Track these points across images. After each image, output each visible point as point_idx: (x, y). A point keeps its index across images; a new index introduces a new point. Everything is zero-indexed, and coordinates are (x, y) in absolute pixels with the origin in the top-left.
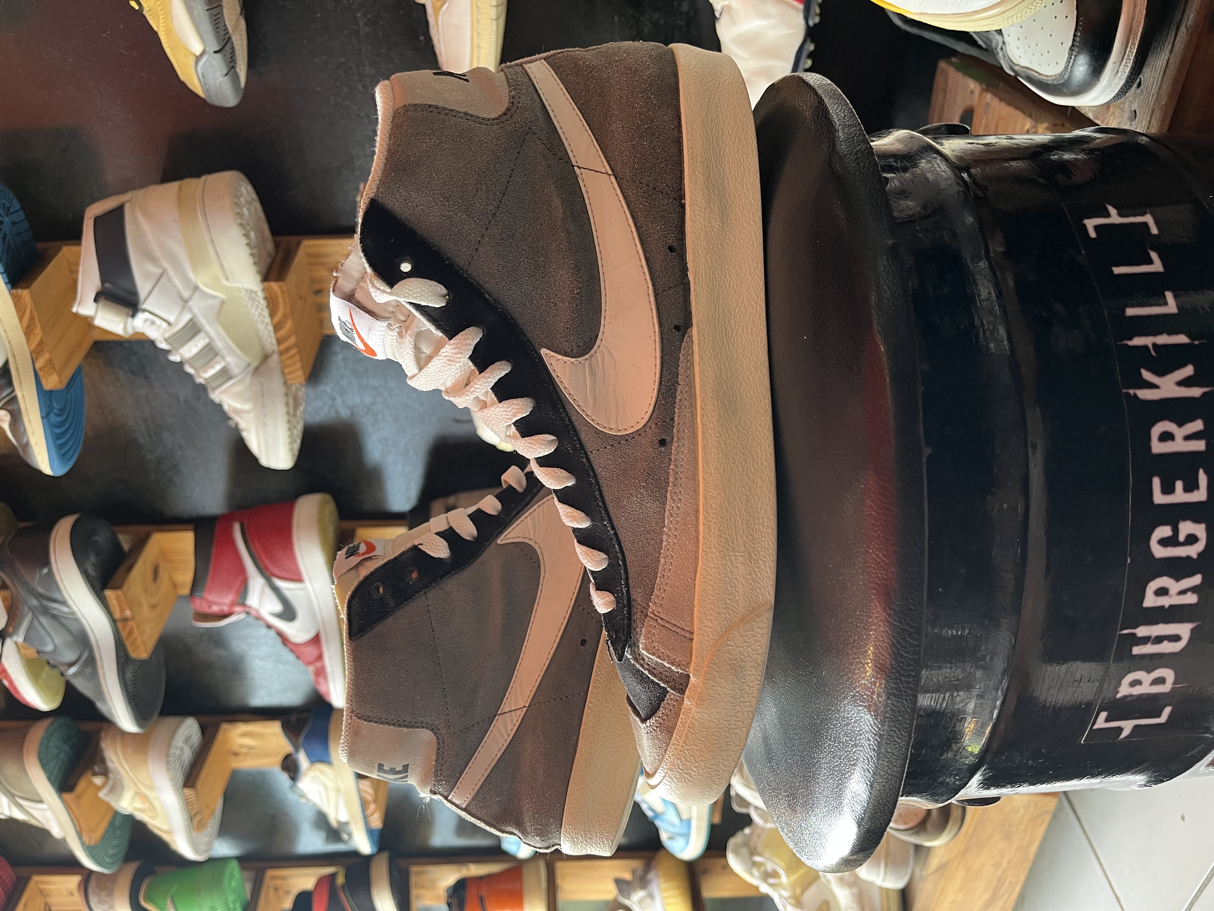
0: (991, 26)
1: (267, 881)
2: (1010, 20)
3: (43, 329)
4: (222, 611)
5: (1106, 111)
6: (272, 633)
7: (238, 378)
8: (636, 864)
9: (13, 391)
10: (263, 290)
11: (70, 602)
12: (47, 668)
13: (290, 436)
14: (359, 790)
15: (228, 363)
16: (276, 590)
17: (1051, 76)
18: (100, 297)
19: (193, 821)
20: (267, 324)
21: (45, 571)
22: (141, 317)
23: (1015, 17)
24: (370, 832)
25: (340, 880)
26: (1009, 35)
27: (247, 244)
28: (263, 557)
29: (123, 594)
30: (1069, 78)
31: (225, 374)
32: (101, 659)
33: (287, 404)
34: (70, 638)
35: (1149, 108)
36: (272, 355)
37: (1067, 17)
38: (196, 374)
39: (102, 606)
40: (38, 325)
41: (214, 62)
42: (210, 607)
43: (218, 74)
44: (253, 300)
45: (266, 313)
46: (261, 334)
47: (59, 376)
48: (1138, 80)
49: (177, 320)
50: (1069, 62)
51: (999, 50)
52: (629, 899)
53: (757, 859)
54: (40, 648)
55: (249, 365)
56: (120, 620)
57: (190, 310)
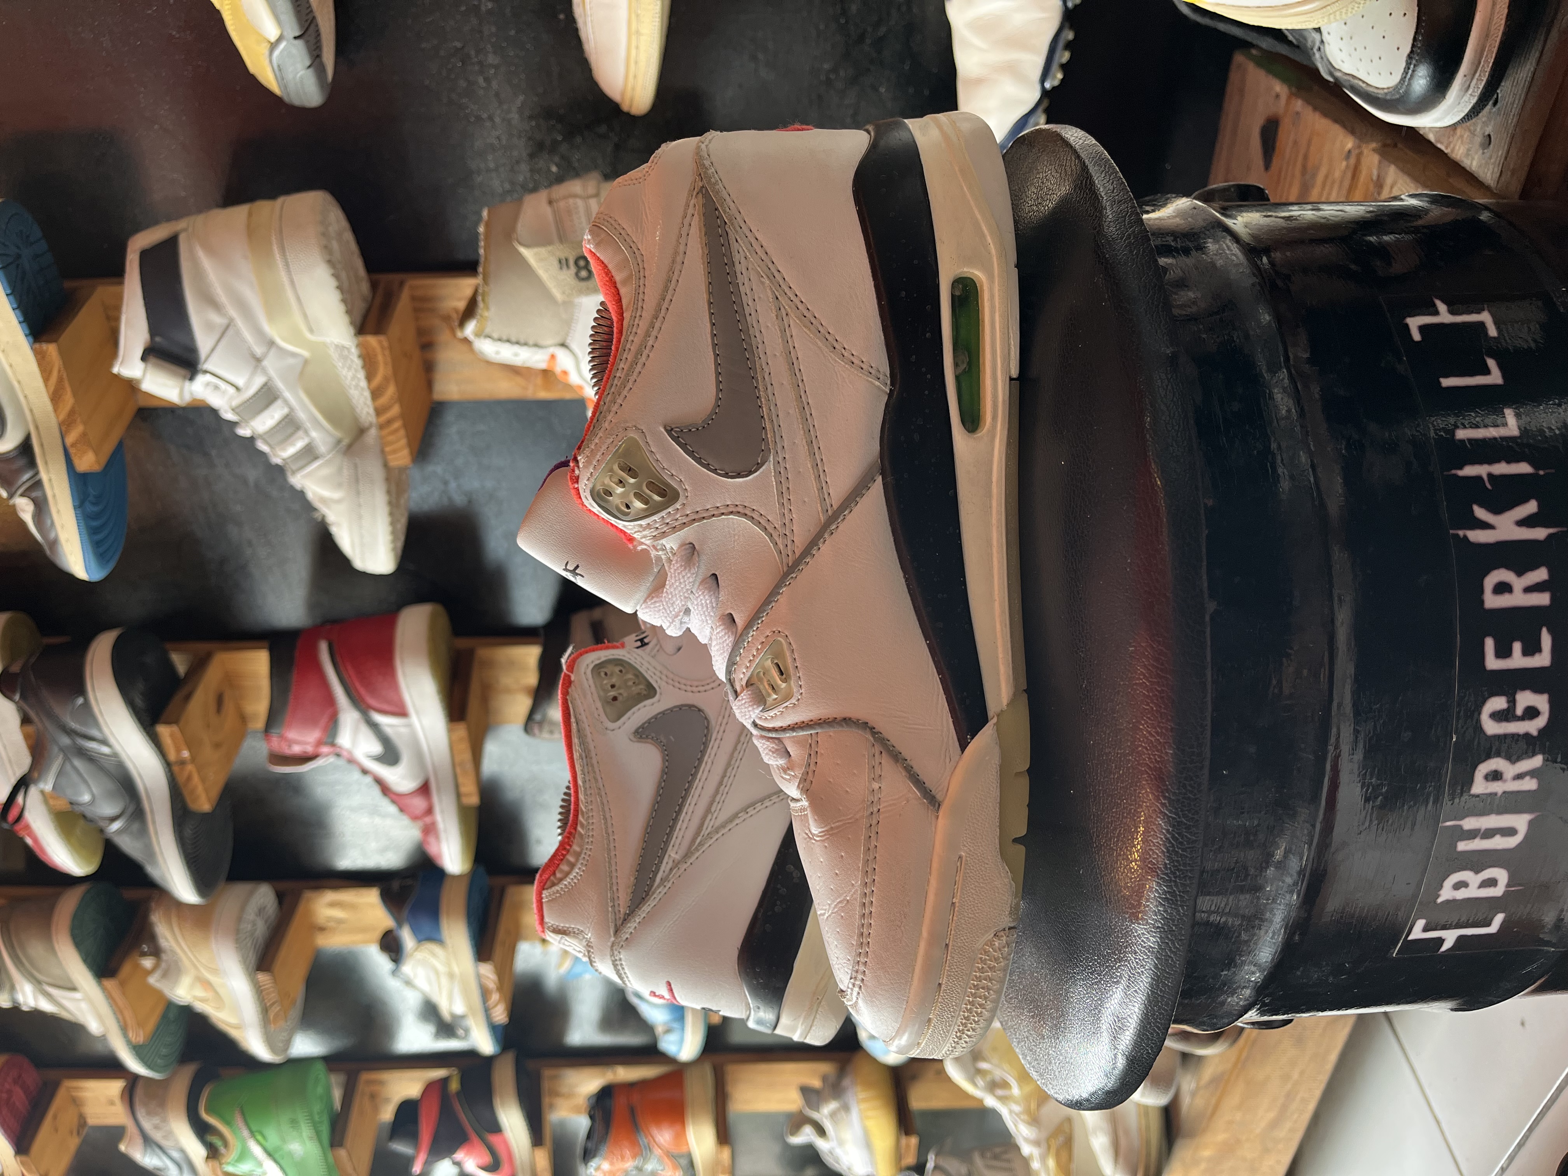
0: (1307, 23)
1: (361, 1087)
2: (1332, 16)
3: (75, 394)
4: (305, 752)
5: (1452, 133)
6: (368, 779)
7: (325, 459)
8: (825, 1068)
9: (37, 473)
10: (358, 346)
11: (112, 740)
12: (82, 822)
13: (393, 533)
14: (479, 976)
15: (312, 440)
16: (374, 727)
17: (1383, 89)
18: (149, 354)
19: (269, 1012)
20: (363, 389)
21: (80, 701)
22: (201, 379)
23: (1338, 13)
24: (494, 1029)
25: (454, 1086)
26: (1329, 33)
27: (337, 287)
28: (358, 685)
29: (180, 729)
30: (1407, 92)
31: (309, 454)
32: (152, 811)
33: (389, 492)
34: (110, 785)
35: (1508, 132)
36: (368, 429)
37: (1405, 14)
38: (271, 453)
39: (153, 745)
40: (68, 390)
41: (294, 51)
42: (290, 746)
43: (299, 66)
44: (345, 358)
45: (361, 375)
46: (354, 401)
47: (96, 453)
48: (1495, 96)
49: (248, 384)
50: (1407, 73)
51: (1315, 50)
52: (818, 1111)
53: (984, 1065)
54: (75, 798)
55: (339, 442)
56: (176, 762)
57: (264, 371)
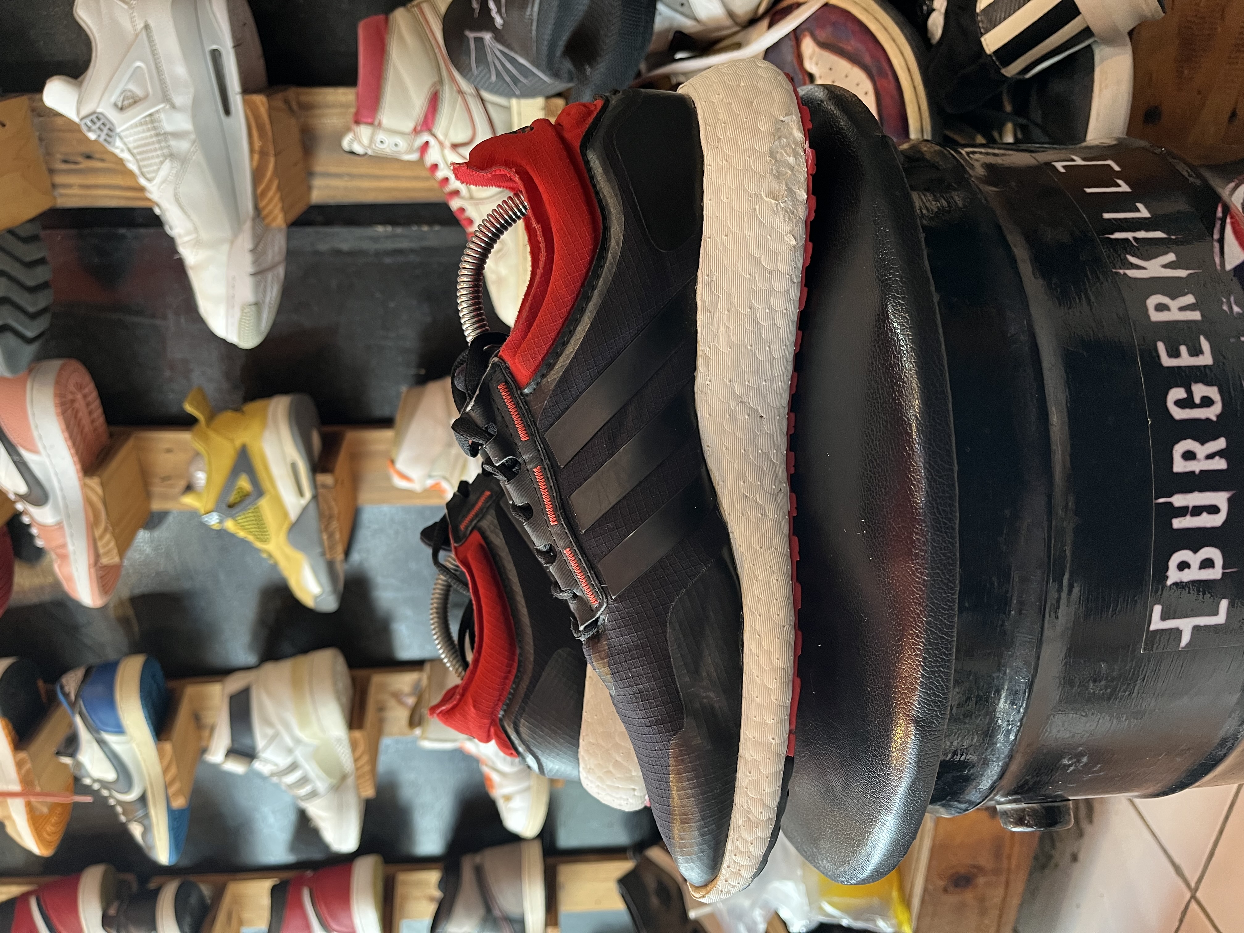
7: (323, 796)
9: (148, 812)
10: (348, 737)
15: (317, 786)
18: (229, 753)
22: (256, 764)
28: (326, 915)
36: (349, 776)
45: (349, 751)
46: (343, 763)
49: (283, 762)
55: (331, 785)
57: (294, 755)
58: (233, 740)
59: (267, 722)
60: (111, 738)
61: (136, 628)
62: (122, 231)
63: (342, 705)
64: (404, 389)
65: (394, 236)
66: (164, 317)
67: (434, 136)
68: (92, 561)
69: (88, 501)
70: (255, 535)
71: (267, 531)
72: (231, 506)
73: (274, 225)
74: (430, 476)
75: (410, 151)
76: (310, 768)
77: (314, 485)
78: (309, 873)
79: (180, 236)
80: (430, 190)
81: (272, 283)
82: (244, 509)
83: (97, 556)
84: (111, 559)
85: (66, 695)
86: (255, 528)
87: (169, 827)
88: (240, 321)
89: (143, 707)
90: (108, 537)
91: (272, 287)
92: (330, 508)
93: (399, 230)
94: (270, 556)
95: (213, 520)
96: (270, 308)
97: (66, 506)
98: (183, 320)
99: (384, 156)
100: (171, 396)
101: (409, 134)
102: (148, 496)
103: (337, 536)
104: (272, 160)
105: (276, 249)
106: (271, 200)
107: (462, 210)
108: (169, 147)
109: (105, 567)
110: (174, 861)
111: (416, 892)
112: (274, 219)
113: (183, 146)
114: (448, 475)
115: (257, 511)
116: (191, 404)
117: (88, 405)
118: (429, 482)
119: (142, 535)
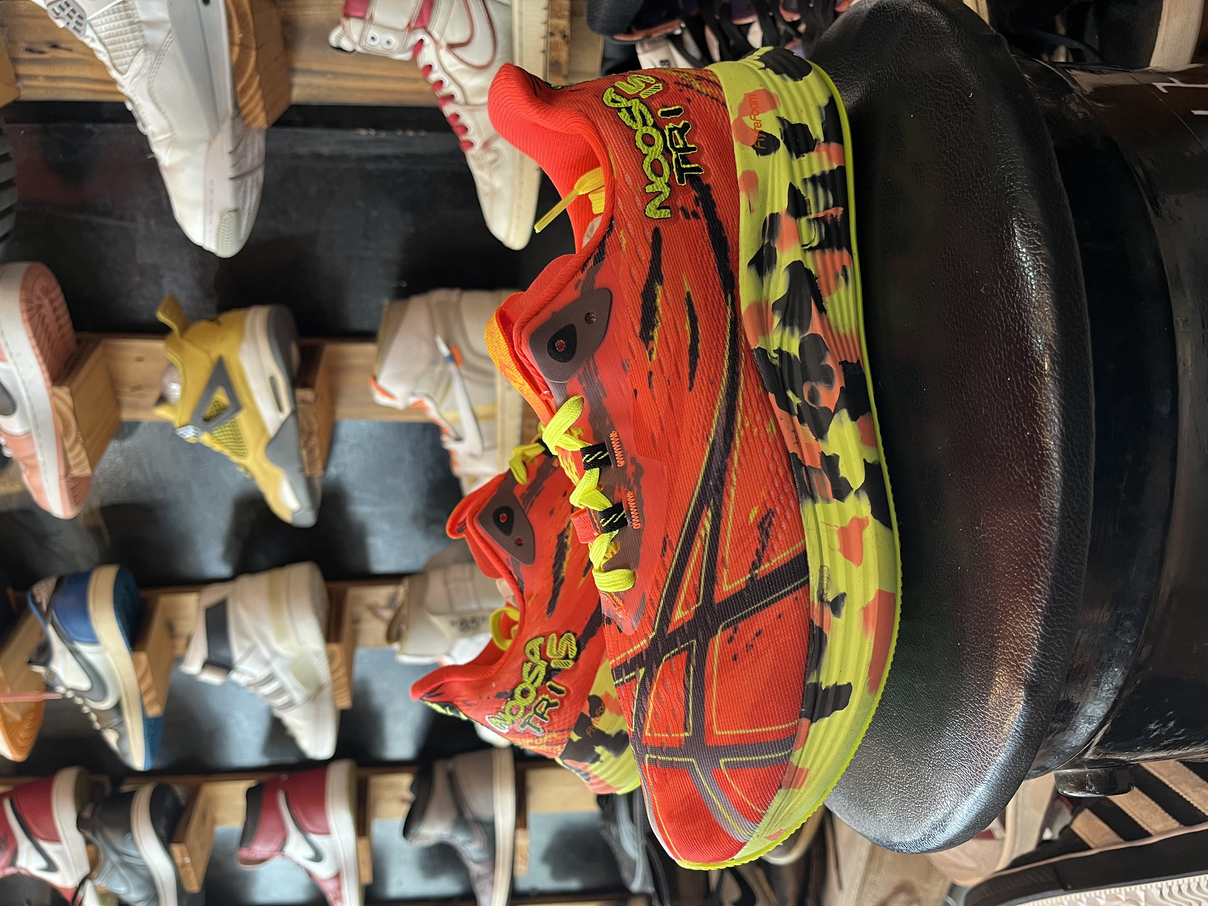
3: (153, 678)
4: (262, 858)
6: (295, 865)
7: (300, 706)
9: (123, 720)
10: (326, 650)
15: (293, 697)
16: (310, 842)
18: (206, 665)
21: (128, 835)
22: (234, 674)
28: (301, 817)
29: (184, 844)
32: (164, 897)
36: (326, 687)
39: (169, 858)
40: (149, 676)
42: (254, 854)
44: (317, 655)
45: (326, 663)
46: (320, 675)
49: (260, 673)
54: (115, 889)
55: (308, 696)
56: (181, 866)
57: (271, 667)
58: (209, 651)
59: (244, 635)
60: (84, 648)
61: (107, 538)
62: (89, 126)
63: (319, 619)
64: (386, 302)
65: (378, 142)
66: (133, 219)
67: (430, 34)
68: (63, 472)
69: (57, 411)
70: (232, 449)
71: (244, 446)
72: (207, 420)
73: (255, 125)
74: (413, 394)
75: (403, 51)
76: (287, 680)
77: (294, 399)
78: (284, 777)
79: (153, 133)
80: (420, 93)
81: (252, 187)
82: (221, 423)
83: (68, 468)
84: (83, 470)
85: (38, 606)
86: (232, 442)
87: (145, 734)
88: (219, 228)
89: (117, 618)
90: (78, 448)
91: (252, 193)
92: (309, 424)
93: (383, 135)
94: (247, 470)
95: (189, 434)
96: (249, 214)
97: (35, 416)
98: (152, 223)
99: (374, 53)
100: (141, 302)
101: (403, 31)
102: (118, 405)
103: (317, 452)
104: (253, 54)
105: (256, 151)
106: (252, 98)
107: (456, 116)
108: (143, 36)
109: (75, 479)
110: (149, 767)
111: (388, 794)
112: (255, 119)
113: (157, 36)
114: (431, 394)
115: (235, 425)
116: (164, 312)
117: (55, 310)
118: (412, 400)
119: (114, 445)
